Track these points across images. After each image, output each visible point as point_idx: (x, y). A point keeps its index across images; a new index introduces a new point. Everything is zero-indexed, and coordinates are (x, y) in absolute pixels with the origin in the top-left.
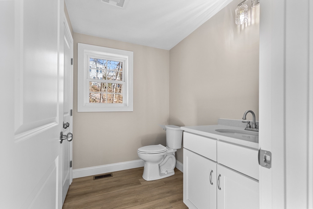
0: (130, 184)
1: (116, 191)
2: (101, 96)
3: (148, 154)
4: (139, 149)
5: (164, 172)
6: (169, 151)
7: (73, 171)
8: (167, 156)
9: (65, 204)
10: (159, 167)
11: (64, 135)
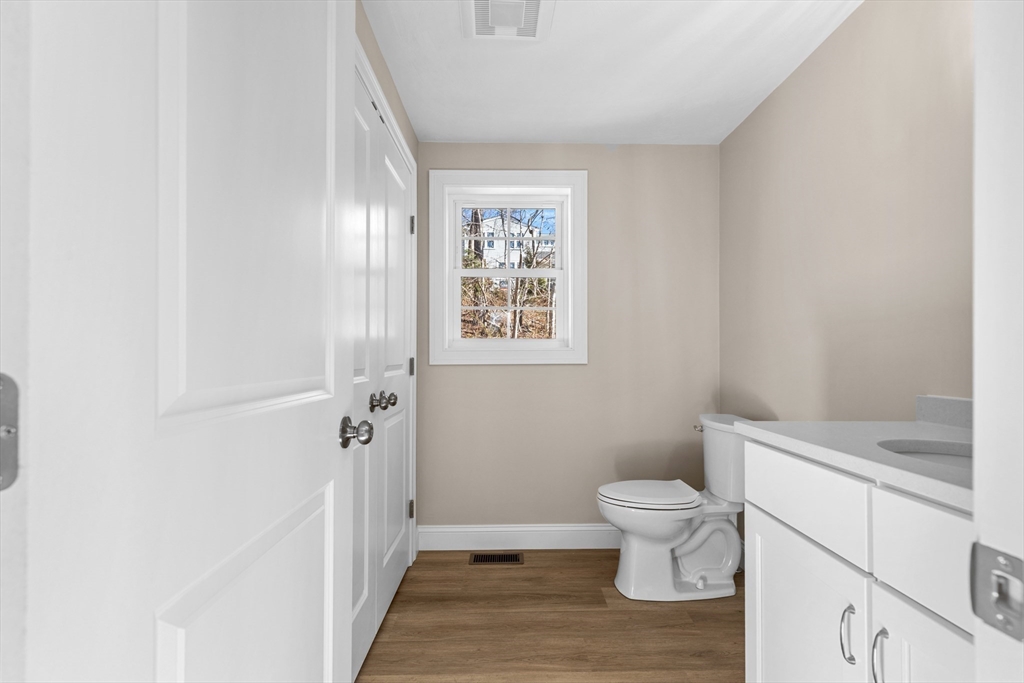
0: (570, 596)
1: (526, 610)
2: (515, 317)
3: (633, 510)
4: (603, 490)
5: (695, 581)
6: (710, 509)
7: (420, 530)
8: (703, 522)
9: (391, 616)
10: (675, 559)
11: (351, 427)
